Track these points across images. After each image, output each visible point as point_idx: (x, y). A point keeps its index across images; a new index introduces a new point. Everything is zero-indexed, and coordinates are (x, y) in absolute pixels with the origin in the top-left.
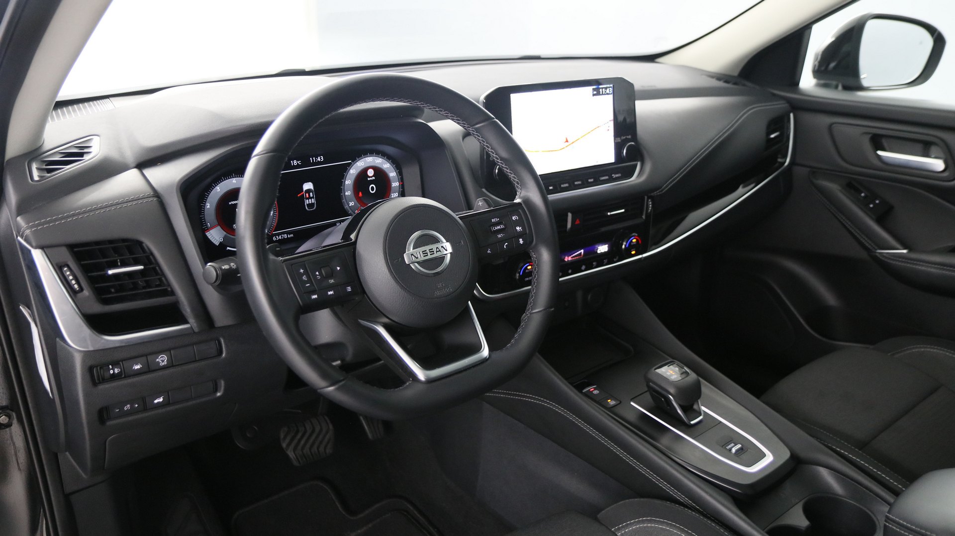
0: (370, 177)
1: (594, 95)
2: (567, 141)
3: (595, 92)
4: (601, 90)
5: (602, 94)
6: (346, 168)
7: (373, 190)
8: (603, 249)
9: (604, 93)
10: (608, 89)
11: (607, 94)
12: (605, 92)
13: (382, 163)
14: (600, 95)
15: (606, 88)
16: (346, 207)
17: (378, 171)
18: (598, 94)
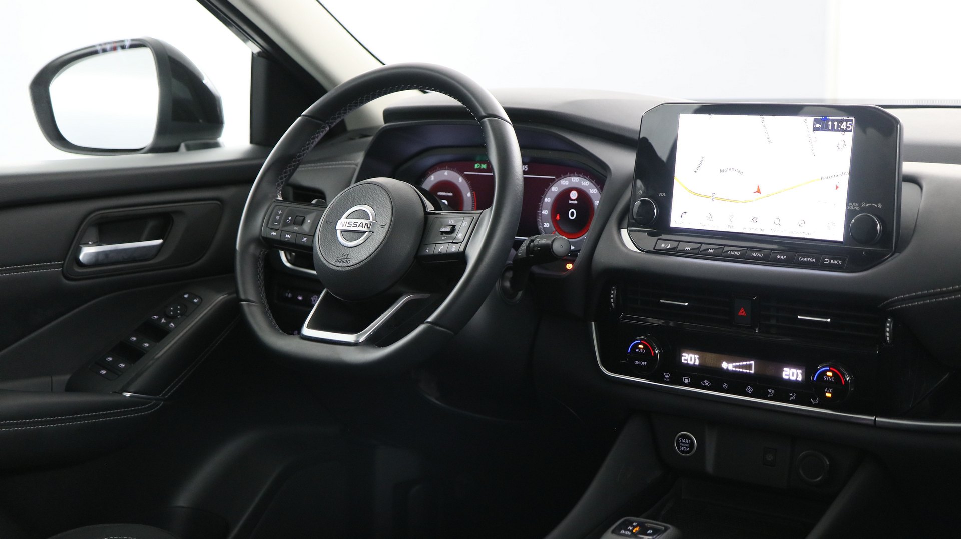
0: (572, 200)
1: (815, 129)
2: (759, 192)
3: (818, 126)
4: (830, 123)
5: (833, 130)
6: (548, 184)
7: (572, 215)
8: (792, 374)
9: (836, 129)
10: (845, 123)
11: (843, 131)
12: (838, 127)
13: (589, 187)
14: (829, 130)
15: (841, 122)
16: (540, 227)
17: (582, 195)
18: (825, 128)
